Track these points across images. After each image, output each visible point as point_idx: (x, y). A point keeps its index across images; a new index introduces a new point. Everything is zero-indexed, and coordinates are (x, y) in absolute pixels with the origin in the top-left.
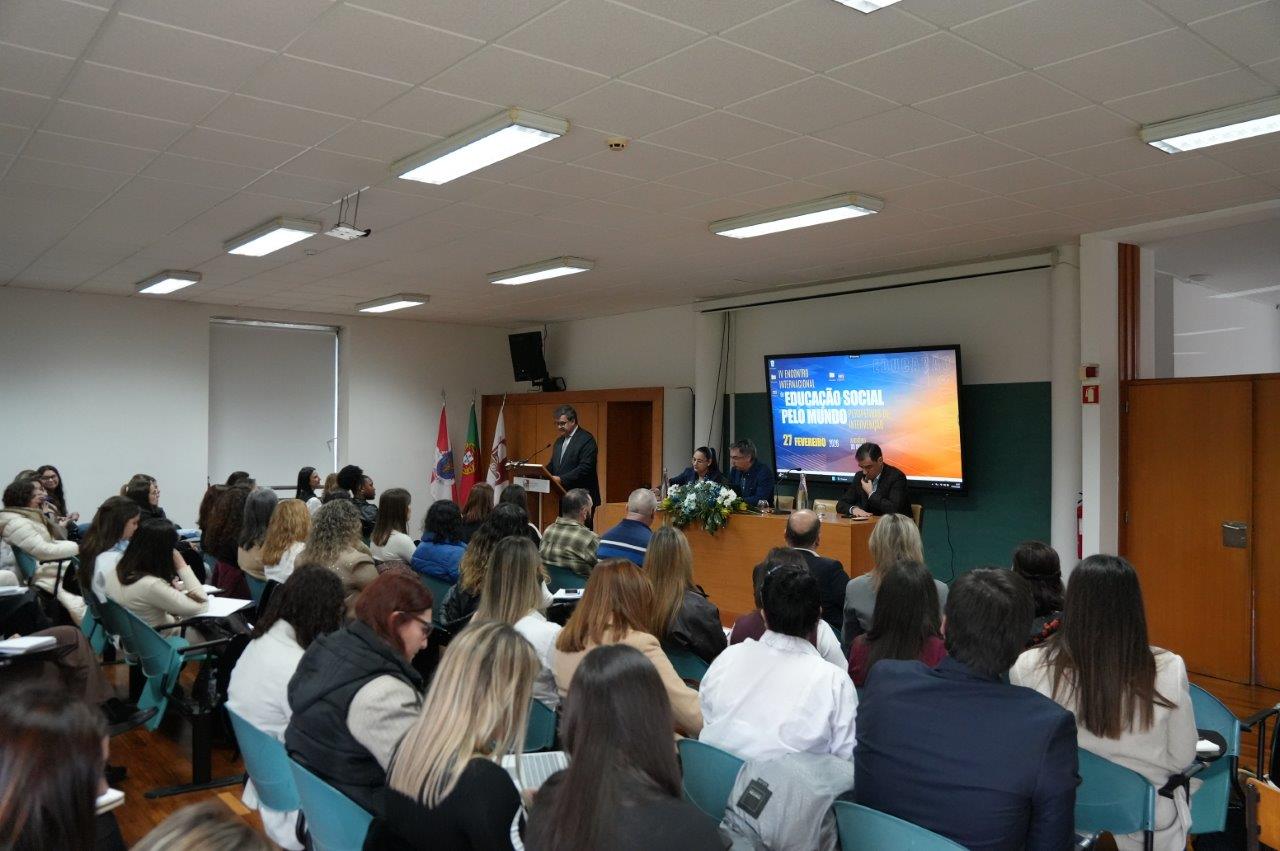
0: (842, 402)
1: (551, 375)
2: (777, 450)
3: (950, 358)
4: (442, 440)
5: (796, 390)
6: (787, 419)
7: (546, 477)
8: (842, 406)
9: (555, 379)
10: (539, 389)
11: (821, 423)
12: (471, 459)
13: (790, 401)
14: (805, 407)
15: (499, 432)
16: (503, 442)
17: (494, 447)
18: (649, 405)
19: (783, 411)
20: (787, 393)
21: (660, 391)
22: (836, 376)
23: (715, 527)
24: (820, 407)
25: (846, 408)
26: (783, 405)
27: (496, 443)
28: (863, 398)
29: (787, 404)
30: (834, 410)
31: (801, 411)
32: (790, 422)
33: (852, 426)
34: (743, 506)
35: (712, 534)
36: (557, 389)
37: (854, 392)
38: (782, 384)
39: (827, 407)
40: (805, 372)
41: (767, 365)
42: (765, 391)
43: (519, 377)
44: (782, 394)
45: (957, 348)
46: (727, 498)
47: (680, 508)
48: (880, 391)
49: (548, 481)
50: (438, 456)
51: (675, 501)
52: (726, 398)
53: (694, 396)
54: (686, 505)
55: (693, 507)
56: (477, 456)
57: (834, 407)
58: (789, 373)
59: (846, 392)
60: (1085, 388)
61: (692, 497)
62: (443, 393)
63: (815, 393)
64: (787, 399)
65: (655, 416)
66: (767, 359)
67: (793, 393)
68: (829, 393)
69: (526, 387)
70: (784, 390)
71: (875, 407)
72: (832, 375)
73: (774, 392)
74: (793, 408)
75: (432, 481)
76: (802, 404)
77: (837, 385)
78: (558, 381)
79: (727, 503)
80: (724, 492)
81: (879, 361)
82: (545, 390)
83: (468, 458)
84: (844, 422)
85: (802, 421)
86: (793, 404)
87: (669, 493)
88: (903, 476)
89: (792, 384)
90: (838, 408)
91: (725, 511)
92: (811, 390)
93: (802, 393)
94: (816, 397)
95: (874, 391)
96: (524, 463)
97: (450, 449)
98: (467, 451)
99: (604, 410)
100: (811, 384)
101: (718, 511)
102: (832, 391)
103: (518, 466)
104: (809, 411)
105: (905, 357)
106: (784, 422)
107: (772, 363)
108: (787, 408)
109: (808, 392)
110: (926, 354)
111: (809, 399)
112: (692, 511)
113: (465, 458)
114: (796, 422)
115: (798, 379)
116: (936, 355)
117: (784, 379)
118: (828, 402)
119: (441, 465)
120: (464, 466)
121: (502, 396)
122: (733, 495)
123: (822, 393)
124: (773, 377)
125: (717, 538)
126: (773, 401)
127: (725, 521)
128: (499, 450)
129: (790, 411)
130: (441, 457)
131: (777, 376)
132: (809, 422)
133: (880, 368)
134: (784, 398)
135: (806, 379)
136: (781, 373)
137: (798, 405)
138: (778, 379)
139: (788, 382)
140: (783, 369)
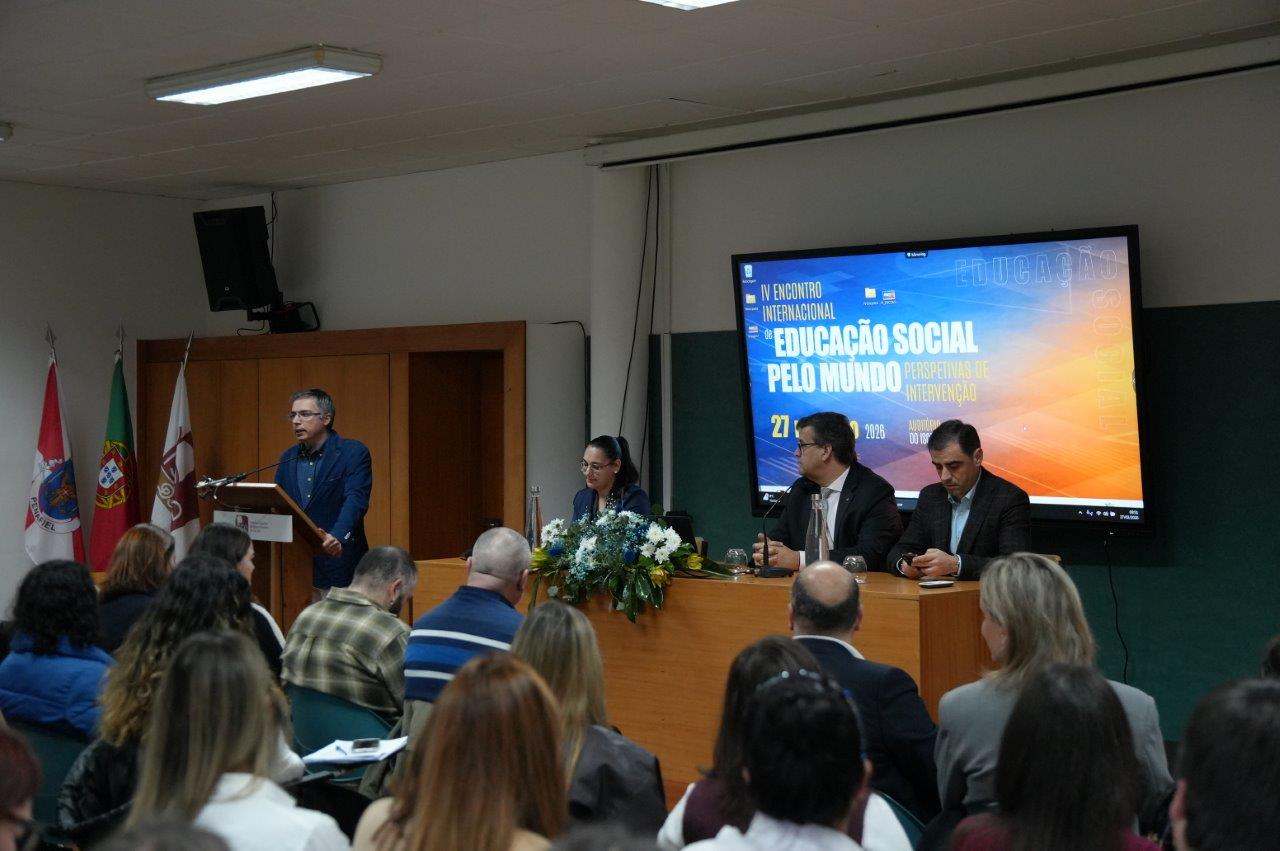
0: (891, 347)
1: (289, 297)
2: (759, 449)
3: (1116, 254)
4: (49, 437)
5: (796, 324)
6: (778, 384)
7: (284, 510)
8: (891, 355)
9: (297, 306)
10: (261, 327)
11: (849, 389)
12: (118, 475)
13: (784, 348)
14: (815, 360)
15: (178, 419)
16: (187, 438)
17: (167, 448)
18: (496, 358)
19: (771, 367)
20: (778, 331)
21: (517, 330)
22: (879, 295)
23: (638, 605)
24: (846, 358)
25: (900, 359)
26: (769, 355)
27: (170, 440)
28: (935, 338)
29: (780, 353)
30: (875, 365)
31: (808, 367)
32: (786, 389)
33: (912, 395)
34: (695, 562)
35: (633, 619)
36: (300, 326)
37: (915, 326)
38: (769, 313)
39: (860, 358)
40: (815, 288)
41: (737, 274)
42: (732, 326)
43: (218, 302)
44: (768, 334)
45: (1130, 233)
46: (660, 544)
47: (566, 567)
48: (969, 325)
49: (290, 519)
50: (41, 470)
51: (555, 552)
52: (654, 342)
53: (587, 340)
54: (578, 560)
55: (591, 564)
56: (129, 469)
57: (876, 358)
58: (781, 291)
59: (899, 327)
61: (588, 543)
62: (51, 337)
63: (835, 330)
64: (779, 343)
65: (510, 380)
66: (738, 261)
67: (789, 331)
68: (865, 330)
69: (233, 322)
70: (773, 325)
71: (958, 356)
72: (870, 293)
73: (752, 329)
74: (790, 360)
75: (30, 521)
76: (808, 354)
77: (880, 313)
78: (302, 311)
79: (662, 555)
80: (655, 532)
81: (967, 262)
82: (274, 329)
83: (112, 473)
84: (896, 389)
85: (811, 389)
86: (790, 353)
87: (544, 538)
88: (1025, 496)
89: (790, 312)
90: (884, 359)
91: (658, 572)
92: (828, 323)
93: (810, 329)
94: (838, 340)
95: (957, 325)
96: (239, 480)
97: (67, 457)
98: (107, 458)
99: (401, 369)
100: (826, 311)
101: (644, 572)
102: (872, 326)
103: (223, 486)
104: (823, 367)
105: (1021, 254)
106: (772, 389)
107: (748, 269)
108: (779, 361)
109: (821, 329)
110: (1066, 245)
111: (824, 342)
112: (591, 574)
113: (102, 474)
114: (797, 389)
115: (800, 302)
116: (1087, 248)
117: (772, 302)
118: (863, 348)
119: (48, 490)
120: (101, 490)
121: (183, 342)
122: (673, 539)
123: (849, 328)
124: (750, 299)
125: (643, 627)
126: (750, 347)
127: (659, 592)
128: (179, 454)
129: (785, 366)
130: (48, 473)
131: (758, 298)
132: (824, 389)
133: (969, 276)
134: (772, 342)
135: (816, 301)
136: (765, 289)
137: (801, 354)
138: (760, 303)
139: (780, 308)
140: (770, 281)
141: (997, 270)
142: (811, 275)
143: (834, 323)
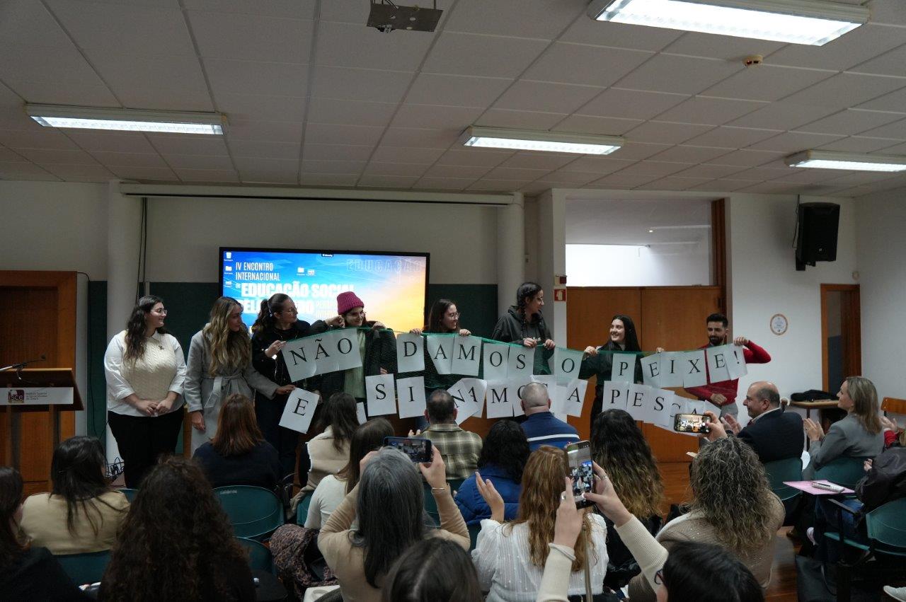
0: (310, 295)
3: (422, 262)
5: (256, 282)
8: (309, 298)
13: (248, 292)
20: (244, 285)
21: (70, 276)
22: (306, 272)
25: (314, 300)
29: (244, 295)
37: (324, 286)
38: (238, 276)
40: (270, 266)
41: (222, 257)
44: (238, 285)
45: (427, 255)
52: (140, 286)
58: (249, 266)
59: (315, 286)
60: (556, 291)
63: (279, 285)
64: (244, 290)
66: (223, 250)
67: (250, 285)
68: (296, 286)
70: (241, 281)
72: (301, 270)
73: (227, 283)
74: (250, 298)
81: (353, 261)
86: (250, 295)
89: (252, 276)
92: (275, 282)
93: (264, 285)
100: (276, 277)
107: (229, 255)
109: (270, 285)
110: (400, 258)
114: (253, 312)
115: (259, 272)
116: (409, 259)
117: (242, 270)
123: (288, 285)
124: (228, 268)
126: (225, 291)
131: (234, 268)
133: (353, 266)
134: (240, 289)
135: (269, 272)
136: (239, 266)
137: (257, 296)
138: (234, 271)
139: (247, 274)
140: (242, 261)
141: (367, 265)
142: (268, 259)
143: (279, 282)
